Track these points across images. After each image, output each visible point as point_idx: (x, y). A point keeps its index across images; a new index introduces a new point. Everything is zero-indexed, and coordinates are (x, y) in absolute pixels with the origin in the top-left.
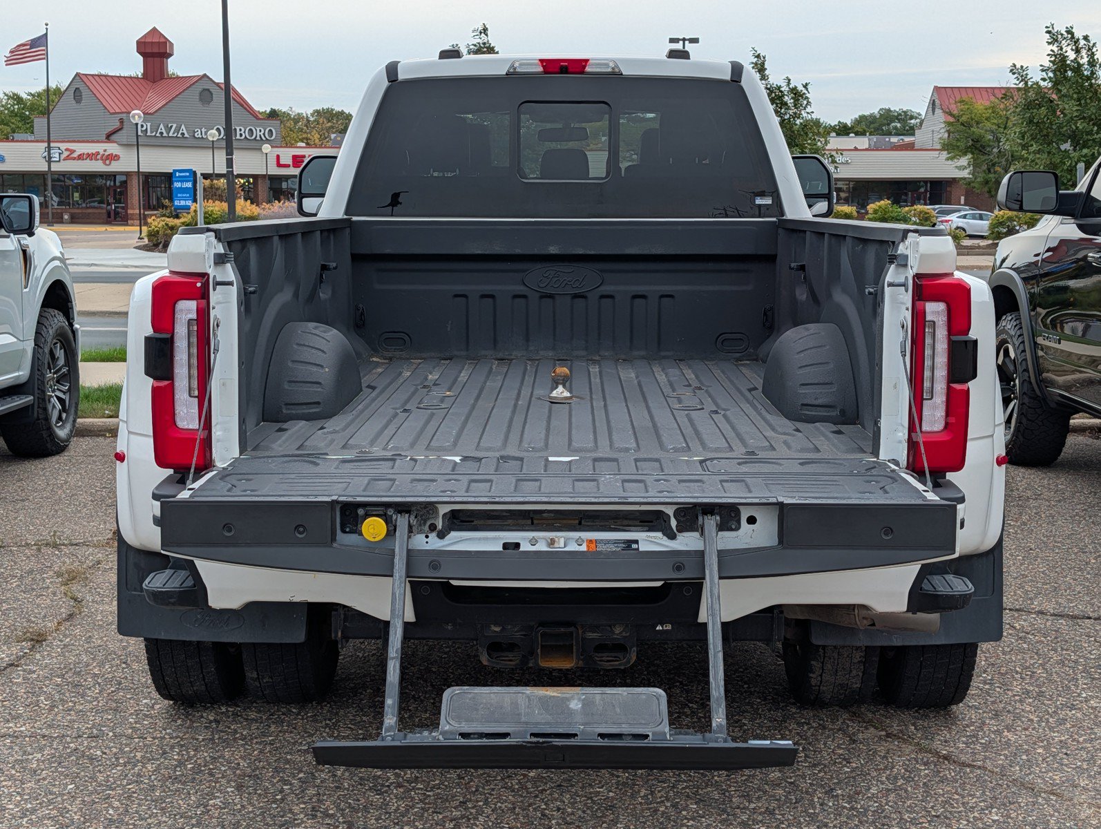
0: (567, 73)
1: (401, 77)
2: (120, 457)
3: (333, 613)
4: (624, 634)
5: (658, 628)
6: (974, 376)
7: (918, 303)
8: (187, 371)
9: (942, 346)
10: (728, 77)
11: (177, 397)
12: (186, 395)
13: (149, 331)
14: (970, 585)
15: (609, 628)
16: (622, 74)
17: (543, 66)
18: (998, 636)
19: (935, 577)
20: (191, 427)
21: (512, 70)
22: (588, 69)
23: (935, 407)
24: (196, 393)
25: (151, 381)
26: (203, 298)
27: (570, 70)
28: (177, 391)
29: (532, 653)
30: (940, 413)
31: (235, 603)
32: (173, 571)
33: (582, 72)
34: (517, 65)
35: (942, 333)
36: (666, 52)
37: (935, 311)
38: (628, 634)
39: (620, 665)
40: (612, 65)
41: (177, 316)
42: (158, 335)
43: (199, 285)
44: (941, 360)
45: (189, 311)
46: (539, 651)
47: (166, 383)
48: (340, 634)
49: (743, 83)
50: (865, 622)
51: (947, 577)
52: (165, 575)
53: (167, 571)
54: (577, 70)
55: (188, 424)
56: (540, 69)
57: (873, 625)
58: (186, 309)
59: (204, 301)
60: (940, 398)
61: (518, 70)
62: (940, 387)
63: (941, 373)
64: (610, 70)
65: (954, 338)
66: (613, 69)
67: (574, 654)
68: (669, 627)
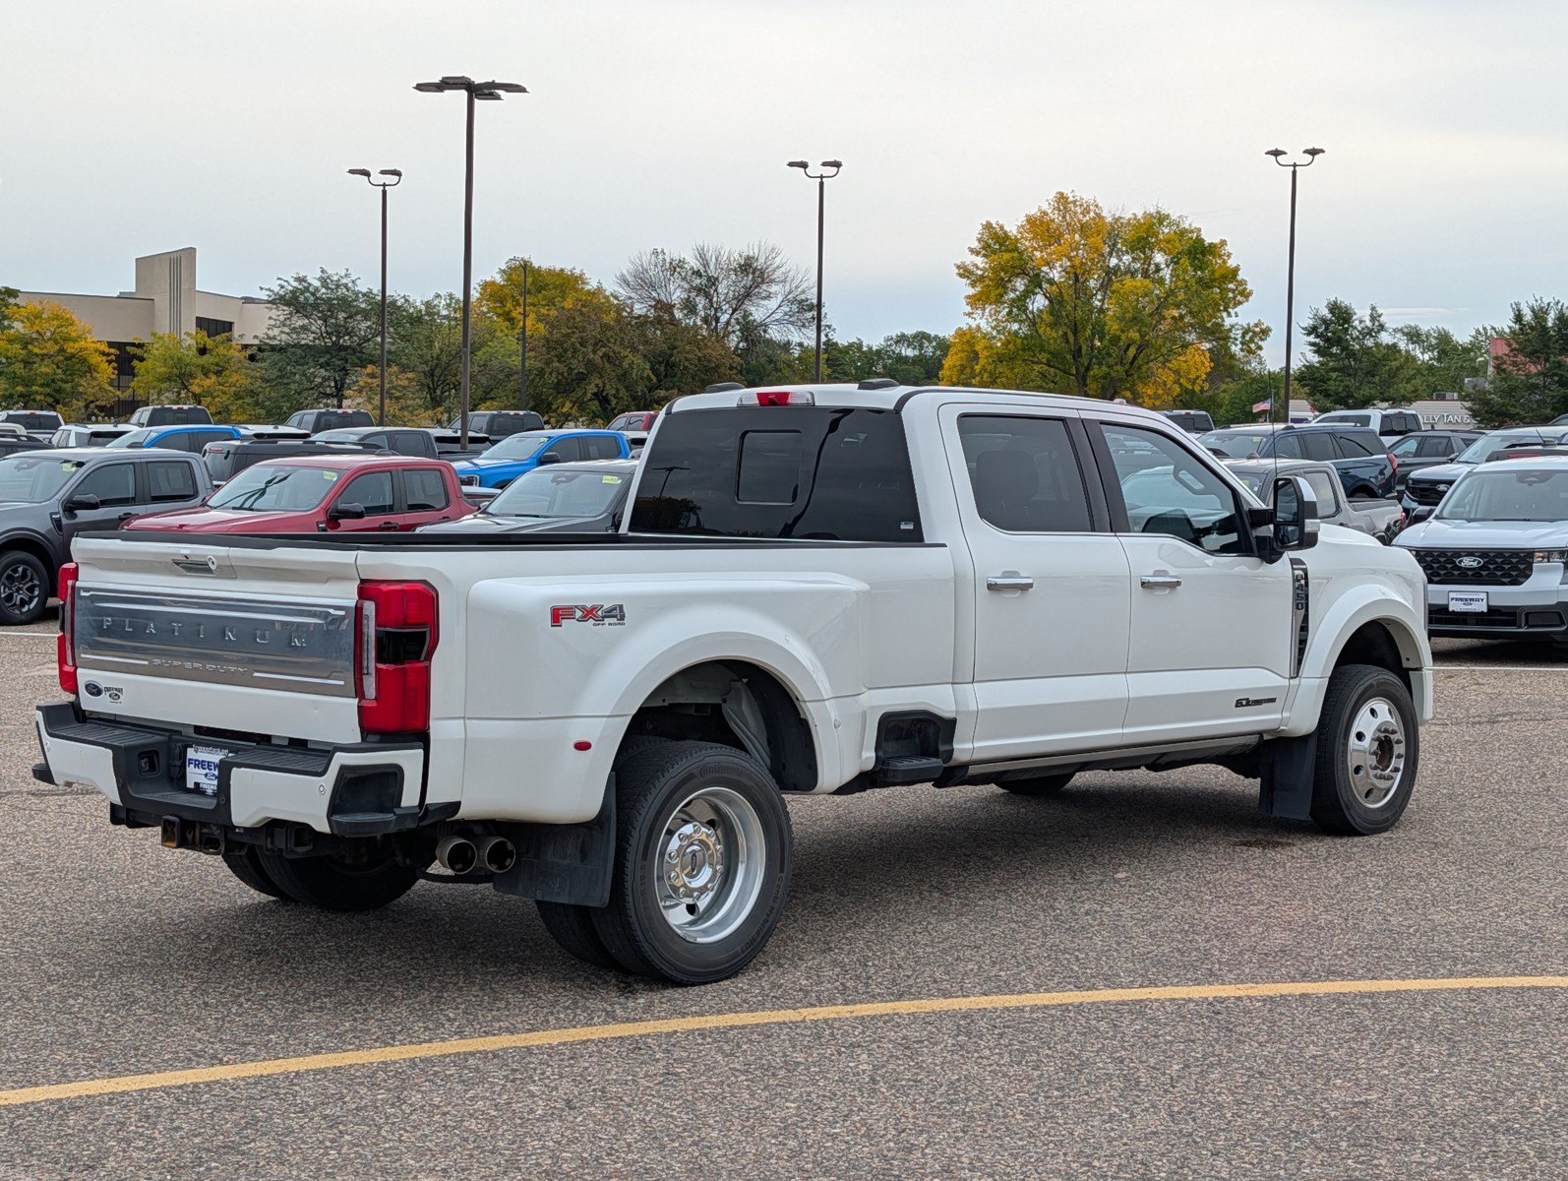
7: (360, 602)
9: (372, 634)
10: (892, 406)
16: (814, 405)
17: (759, 399)
21: (740, 403)
22: (790, 401)
30: (374, 686)
35: (372, 624)
40: (808, 396)
44: (372, 645)
49: (903, 413)
56: (757, 402)
60: (373, 674)
61: (743, 403)
62: (372, 665)
63: (372, 655)
64: (805, 401)
66: (808, 400)
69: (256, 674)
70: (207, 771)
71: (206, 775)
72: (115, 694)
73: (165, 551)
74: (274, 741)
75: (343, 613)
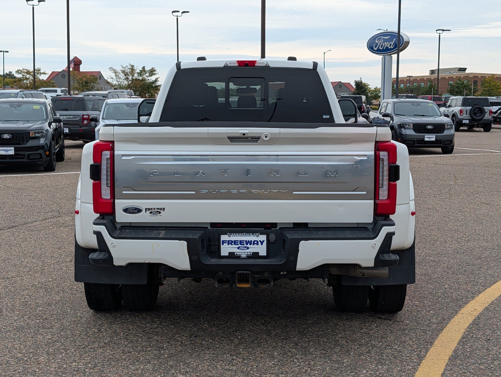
0: (248, 66)
1: (182, 67)
2: (77, 212)
3: (160, 268)
4: (269, 275)
5: (281, 273)
6: (399, 179)
7: (377, 152)
8: (106, 177)
9: (386, 168)
10: (312, 68)
11: (102, 187)
12: (105, 186)
13: (92, 162)
14: (398, 257)
15: (263, 273)
16: (269, 67)
17: (238, 64)
18: (413, 282)
19: (385, 254)
20: (107, 198)
21: (226, 65)
22: (256, 65)
23: (384, 191)
24: (109, 185)
25: (92, 181)
26: (112, 150)
27: (249, 65)
28: (102, 185)
29: (234, 282)
30: (386, 193)
31: (123, 263)
32: (99, 252)
33: (254, 66)
34: (228, 63)
35: (386, 163)
36: (287, 58)
37: (384, 155)
38: (270, 275)
39: (267, 287)
40: (266, 63)
41: (103, 157)
42: (95, 164)
43: (111, 145)
44: (386, 173)
45: (106, 155)
46: (237, 281)
47: (98, 181)
48: (162, 275)
49: (318, 70)
50: (361, 274)
51: (389, 254)
52: (97, 254)
53: (97, 252)
54: (252, 65)
55: (106, 197)
56: (237, 65)
57: (364, 275)
58: (106, 154)
59: (113, 151)
60: (386, 187)
61: (228, 65)
62: (386, 183)
63: (386, 178)
64: (265, 65)
65: (390, 165)
66: (266, 64)
67: (250, 282)
68: (285, 273)
69: (294, 193)
70: (240, 245)
71: (238, 248)
72: (158, 211)
73: (225, 131)
74: (309, 226)
75: (366, 158)
